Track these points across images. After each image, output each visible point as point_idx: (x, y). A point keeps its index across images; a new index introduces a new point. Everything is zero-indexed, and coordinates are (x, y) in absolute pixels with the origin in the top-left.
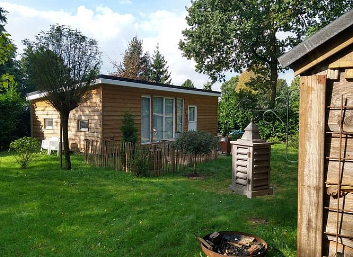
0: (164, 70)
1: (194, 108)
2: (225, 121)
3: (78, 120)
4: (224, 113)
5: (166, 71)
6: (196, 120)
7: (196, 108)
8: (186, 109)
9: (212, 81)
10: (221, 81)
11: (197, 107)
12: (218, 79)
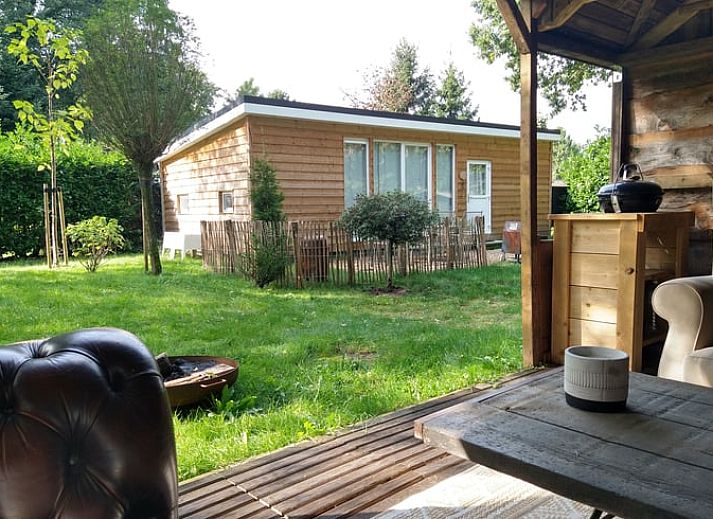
0: (463, 101)
1: (484, 166)
2: (590, 201)
3: (220, 192)
4: (588, 185)
5: (466, 102)
6: (489, 194)
7: (489, 166)
8: (461, 168)
9: (552, 109)
10: (575, 109)
11: (492, 164)
12: (569, 104)
